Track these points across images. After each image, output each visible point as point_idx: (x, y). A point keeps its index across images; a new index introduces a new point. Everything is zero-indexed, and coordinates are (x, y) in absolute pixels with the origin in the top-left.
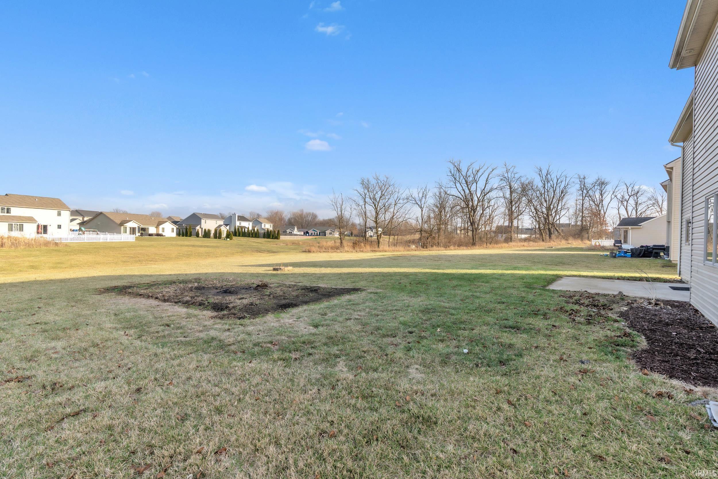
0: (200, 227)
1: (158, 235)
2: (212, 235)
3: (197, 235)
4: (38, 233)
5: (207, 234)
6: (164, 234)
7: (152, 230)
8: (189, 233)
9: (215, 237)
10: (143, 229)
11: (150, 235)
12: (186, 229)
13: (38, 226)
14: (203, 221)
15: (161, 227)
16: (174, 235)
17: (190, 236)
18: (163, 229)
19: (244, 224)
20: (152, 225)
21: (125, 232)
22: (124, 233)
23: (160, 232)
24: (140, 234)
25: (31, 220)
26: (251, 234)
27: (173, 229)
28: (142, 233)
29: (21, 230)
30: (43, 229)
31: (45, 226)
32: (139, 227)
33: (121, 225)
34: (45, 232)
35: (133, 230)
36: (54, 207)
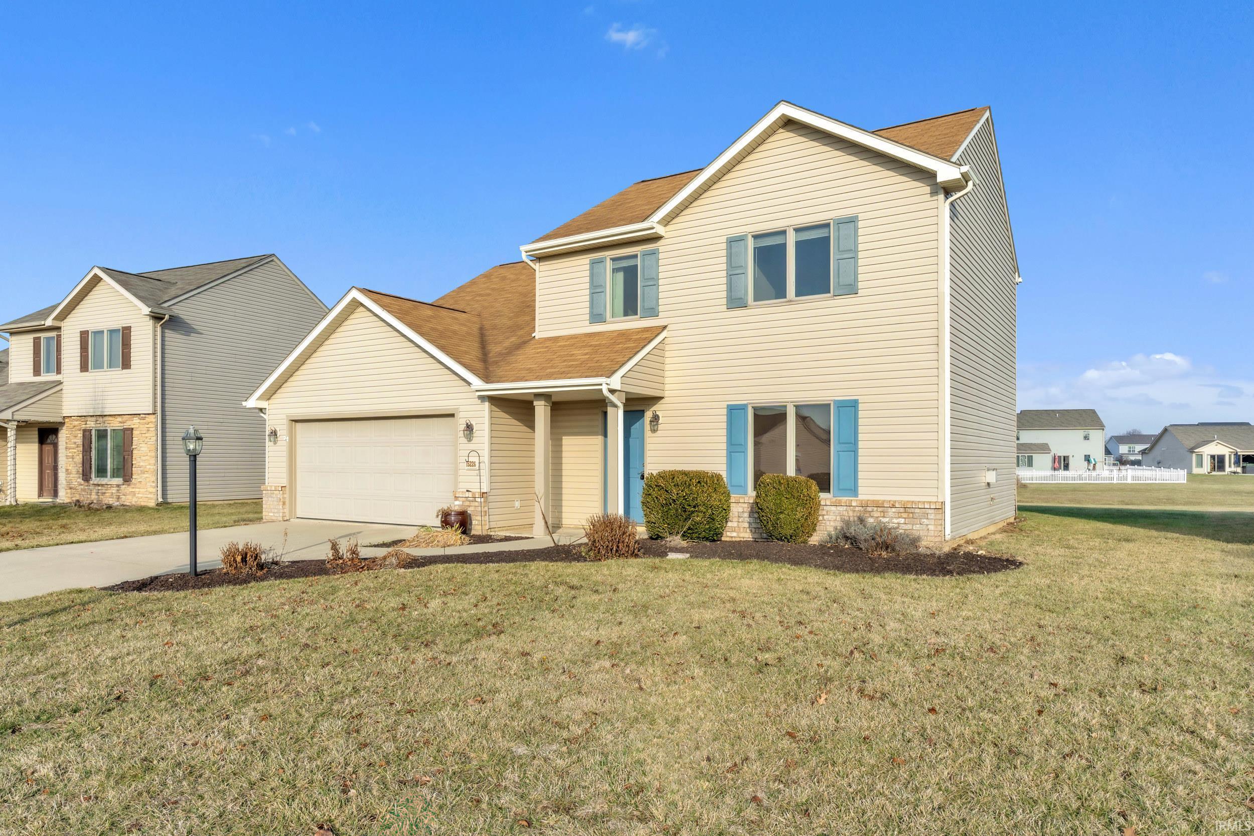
4: (1054, 469)
13: (1055, 458)
21: (1201, 464)
22: (1198, 466)
28: (1243, 468)
29: (1030, 463)
30: (1063, 463)
31: (1066, 458)
32: (1236, 454)
33: (1191, 451)
34: (1066, 467)
35: (1219, 462)
36: (1080, 425)
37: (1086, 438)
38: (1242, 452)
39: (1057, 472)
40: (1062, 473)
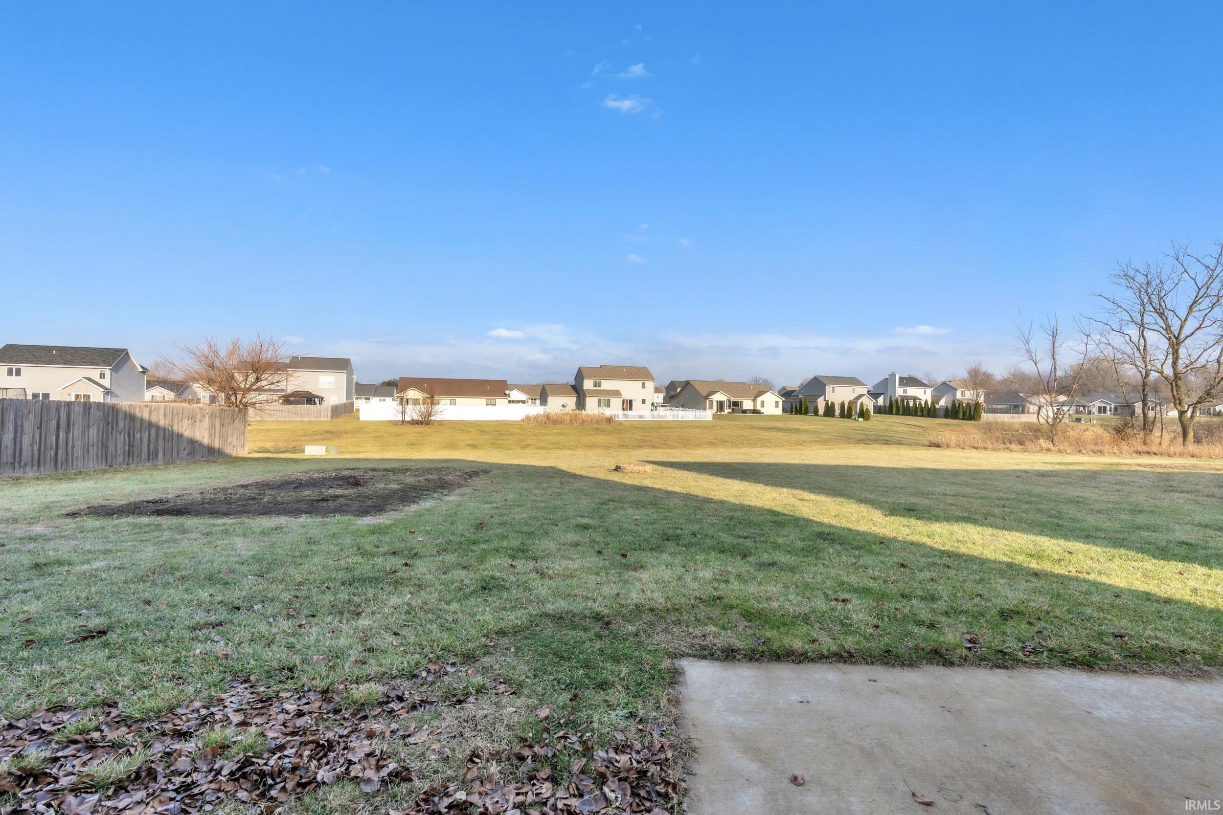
0: (825, 398)
1: (755, 411)
2: (837, 412)
3: (816, 413)
4: (623, 409)
5: (829, 411)
6: (762, 410)
7: (748, 405)
8: (803, 409)
9: (843, 415)
10: (736, 404)
11: (744, 412)
12: (801, 402)
13: (623, 401)
14: (829, 389)
15: (759, 400)
16: (779, 411)
17: (806, 413)
18: (763, 403)
19: (912, 391)
20: (747, 397)
21: (711, 407)
22: (709, 408)
23: (759, 407)
24: (730, 410)
25: (617, 393)
26: (919, 411)
27: (777, 403)
28: (733, 409)
29: (608, 406)
30: (628, 405)
31: (631, 401)
32: (729, 401)
33: (707, 397)
34: (631, 408)
35: (721, 405)
36: (640, 378)
37: (643, 386)
38: (733, 399)
39: (625, 412)
40: (629, 412)
